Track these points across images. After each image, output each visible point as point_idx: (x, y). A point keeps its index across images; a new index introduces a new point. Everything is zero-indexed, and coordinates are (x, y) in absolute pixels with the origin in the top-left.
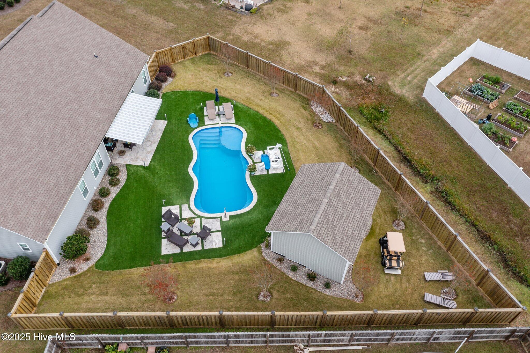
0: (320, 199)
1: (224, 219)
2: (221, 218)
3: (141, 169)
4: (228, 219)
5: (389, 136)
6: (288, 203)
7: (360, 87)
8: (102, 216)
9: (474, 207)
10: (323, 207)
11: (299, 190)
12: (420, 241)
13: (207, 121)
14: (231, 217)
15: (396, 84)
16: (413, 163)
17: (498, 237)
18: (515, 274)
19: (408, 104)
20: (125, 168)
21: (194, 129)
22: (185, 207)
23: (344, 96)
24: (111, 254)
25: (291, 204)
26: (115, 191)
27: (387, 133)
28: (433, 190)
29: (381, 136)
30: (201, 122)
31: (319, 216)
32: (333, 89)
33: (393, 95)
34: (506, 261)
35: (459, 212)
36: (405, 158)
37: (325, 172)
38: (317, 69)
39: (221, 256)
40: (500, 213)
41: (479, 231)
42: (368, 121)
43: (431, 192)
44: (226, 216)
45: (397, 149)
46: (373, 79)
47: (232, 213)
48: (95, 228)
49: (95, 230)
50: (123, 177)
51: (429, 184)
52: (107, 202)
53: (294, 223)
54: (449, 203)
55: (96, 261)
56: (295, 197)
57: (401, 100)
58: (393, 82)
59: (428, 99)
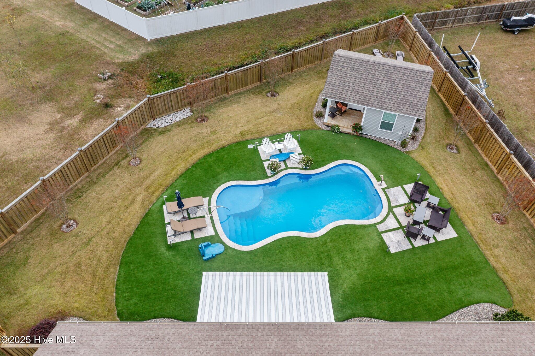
1: (385, 186)
2: (383, 189)
7: (118, 86)
22: (381, 228)
32: (120, 109)
38: (72, 122)
46: (109, 72)
58: (118, 58)
59: (157, 37)
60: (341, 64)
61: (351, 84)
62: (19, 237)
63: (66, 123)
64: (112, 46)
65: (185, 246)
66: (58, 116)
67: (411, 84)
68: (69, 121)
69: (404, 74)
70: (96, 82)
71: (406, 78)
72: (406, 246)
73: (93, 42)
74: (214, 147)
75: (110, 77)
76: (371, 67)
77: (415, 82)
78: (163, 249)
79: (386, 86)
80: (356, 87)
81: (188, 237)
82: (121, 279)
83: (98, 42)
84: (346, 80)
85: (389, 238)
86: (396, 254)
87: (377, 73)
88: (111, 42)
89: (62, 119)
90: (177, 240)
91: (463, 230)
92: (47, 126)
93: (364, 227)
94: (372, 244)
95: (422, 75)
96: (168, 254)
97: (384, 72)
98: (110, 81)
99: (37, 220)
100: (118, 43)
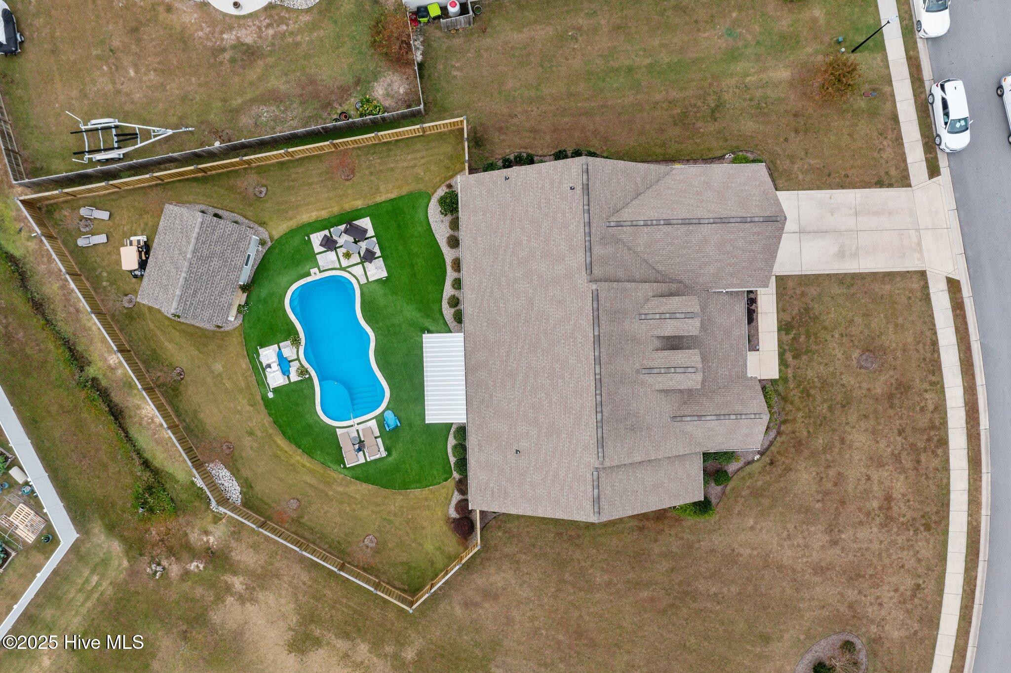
0: (195, 259)
1: (316, 270)
2: (320, 272)
3: (431, 328)
4: (312, 271)
5: (135, 456)
6: (233, 263)
7: (171, 552)
8: (449, 254)
9: (42, 346)
10: (191, 248)
11: (223, 281)
12: (108, 283)
13: (373, 424)
14: (309, 274)
15: (116, 563)
16: (107, 409)
17: (24, 307)
18: (17, 265)
19: (102, 518)
20: (451, 328)
21: (387, 408)
22: (363, 281)
23: (196, 530)
24: (420, 211)
25: (229, 261)
26: (448, 291)
27: (137, 461)
28: (86, 368)
29: (145, 455)
30: (381, 421)
31: (195, 235)
32: (212, 539)
33: (123, 539)
34: (22, 280)
35: (61, 338)
36: (116, 419)
37: (194, 302)
38: (238, 583)
39: (309, 224)
40: (13, 337)
41: (44, 315)
42: (162, 484)
43: (89, 363)
44: (315, 275)
45: (126, 433)
46: (150, 567)
47: (309, 279)
48: (448, 238)
49: (448, 235)
50: (448, 312)
51: (91, 377)
52: (451, 275)
53: (222, 231)
54: (71, 350)
55: (432, 200)
56: (226, 270)
57: (112, 528)
58: (121, 565)
60: (188, 307)
61: (213, 298)
63: (240, 588)
64: (95, 578)
65: (387, 442)
66: (229, 600)
67: (215, 237)
68: (236, 586)
69: (203, 243)
71: (208, 242)
72: (380, 262)
75: (159, 564)
76: (193, 276)
77: (213, 233)
78: (390, 459)
79: (216, 263)
80: (217, 293)
81: (379, 440)
82: (418, 485)
83: (87, 599)
84: (207, 302)
85: (373, 276)
86: (388, 272)
87: (200, 270)
88: (86, 581)
89: (234, 594)
90: (382, 449)
91: (363, 211)
92: (246, 606)
93: (362, 294)
94: (379, 290)
95: (205, 225)
96: (395, 454)
97: (200, 263)
98: (165, 562)
100: (86, 573)
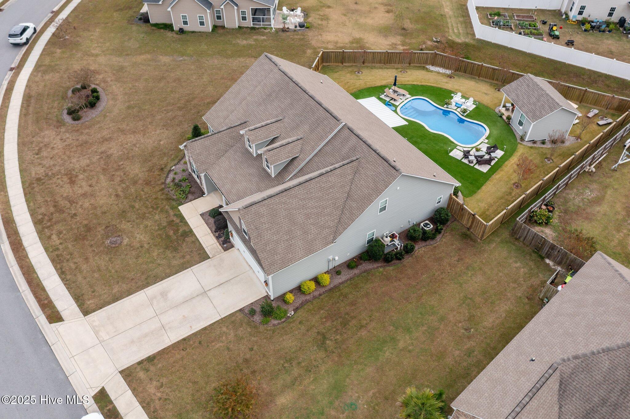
1: (485, 142)
13: (397, 103)
14: (487, 139)
19: (474, 45)
22: (458, 147)
44: (483, 140)
57: (466, 44)
58: (451, 37)
59: (482, 38)
62: (342, 66)
64: (456, 31)
66: (399, 43)
70: (429, 40)
72: (459, 158)
73: (450, 25)
74: (439, 86)
75: (437, 42)
81: (388, 100)
83: (452, 26)
85: (455, 151)
86: (451, 156)
88: (458, 29)
89: (399, 45)
90: (384, 98)
91: (491, 173)
92: (390, 43)
93: (453, 142)
94: (446, 148)
98: (436, 43)
99: (352, 65)
100: (461, 31)
